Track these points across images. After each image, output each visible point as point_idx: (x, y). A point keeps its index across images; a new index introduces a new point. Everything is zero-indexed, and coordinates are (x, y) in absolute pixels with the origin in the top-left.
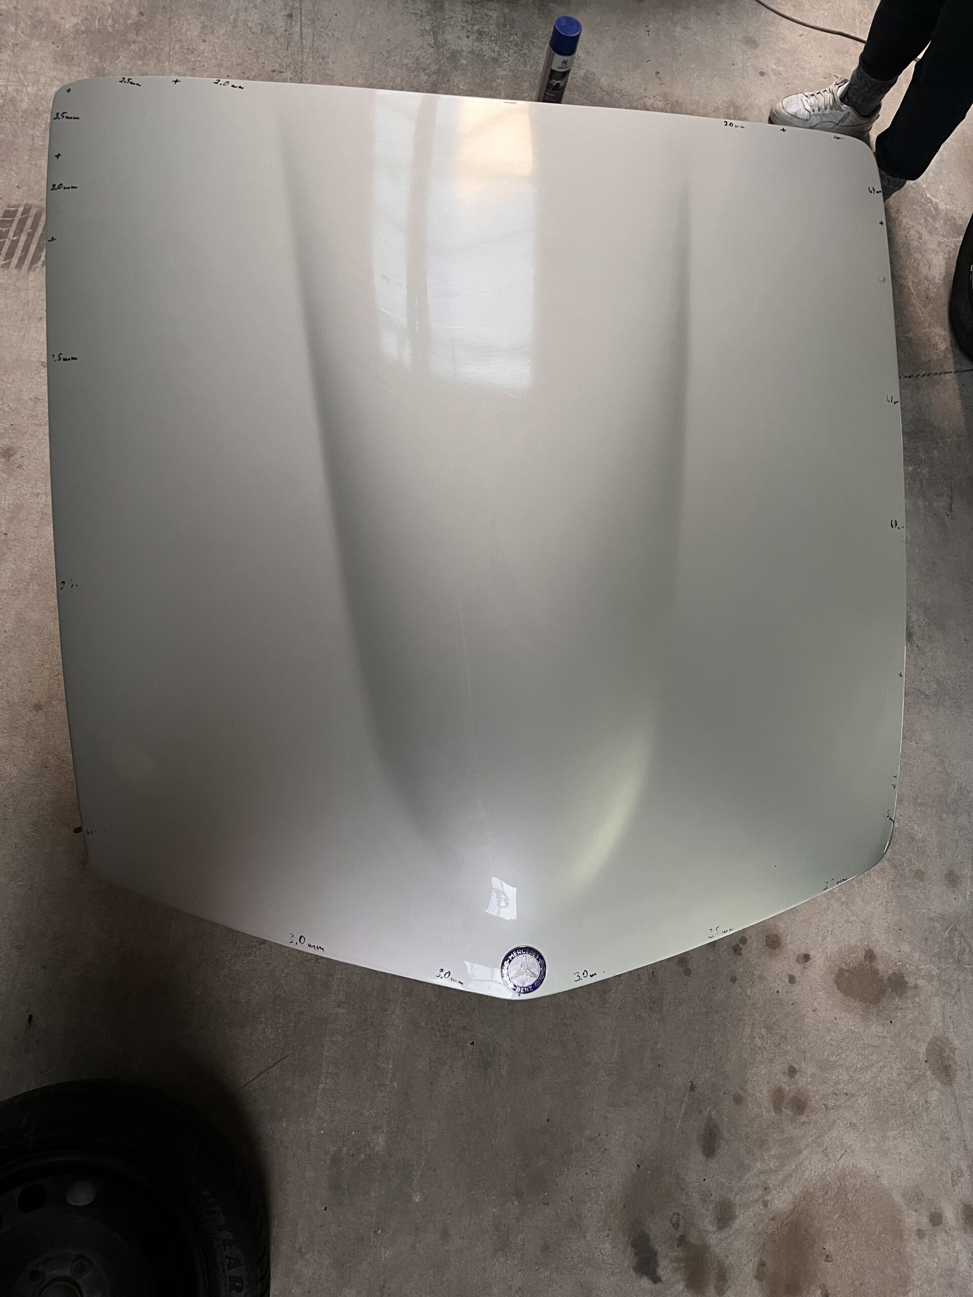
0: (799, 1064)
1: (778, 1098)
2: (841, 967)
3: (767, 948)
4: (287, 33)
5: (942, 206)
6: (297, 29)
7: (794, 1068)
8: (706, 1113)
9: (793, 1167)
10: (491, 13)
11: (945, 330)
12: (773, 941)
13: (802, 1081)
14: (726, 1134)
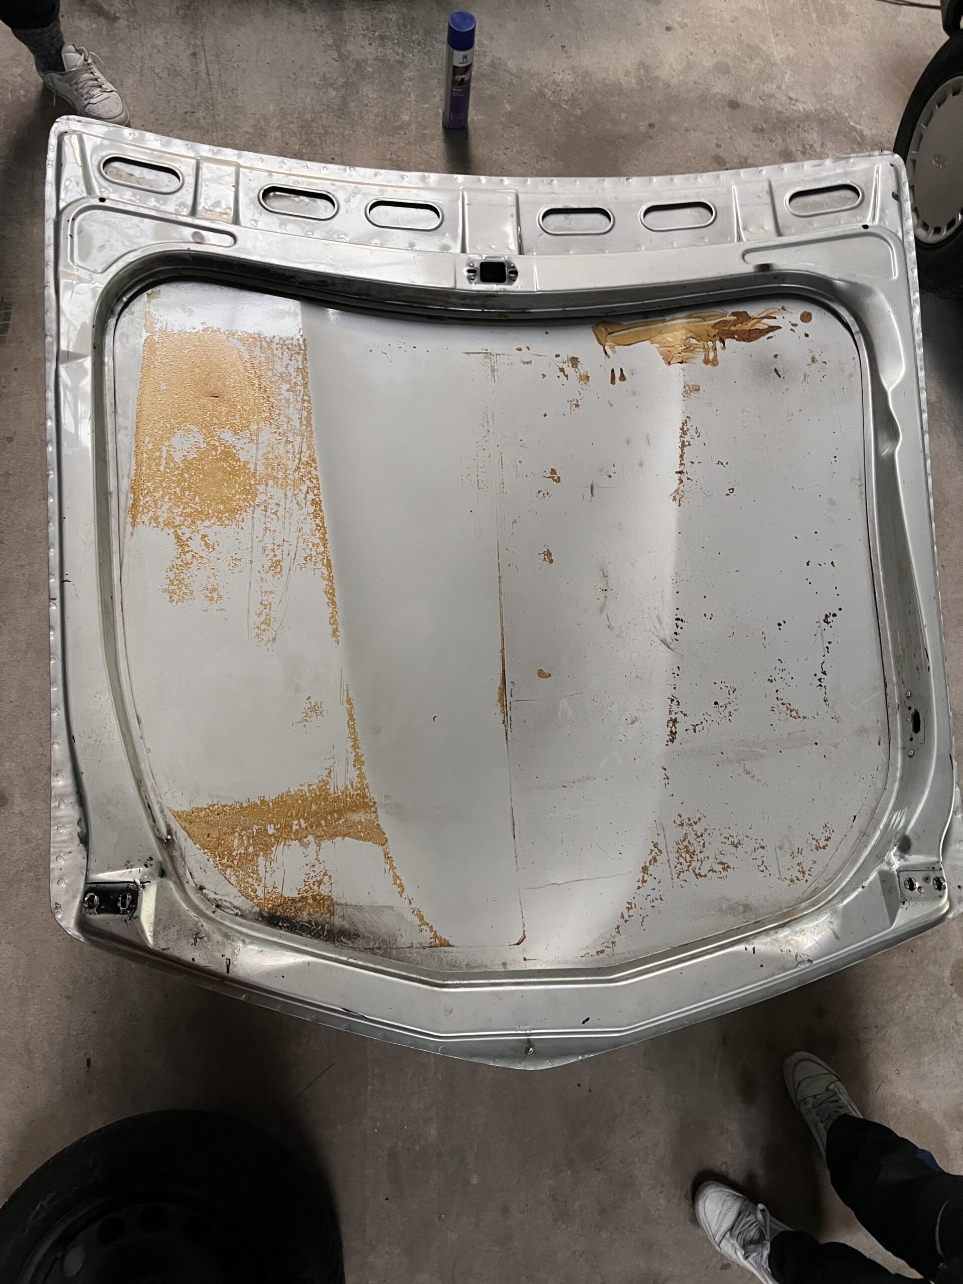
6: (203, 66)
7: (821, 1009)
8: (741, 1064)
10: (390, 16)
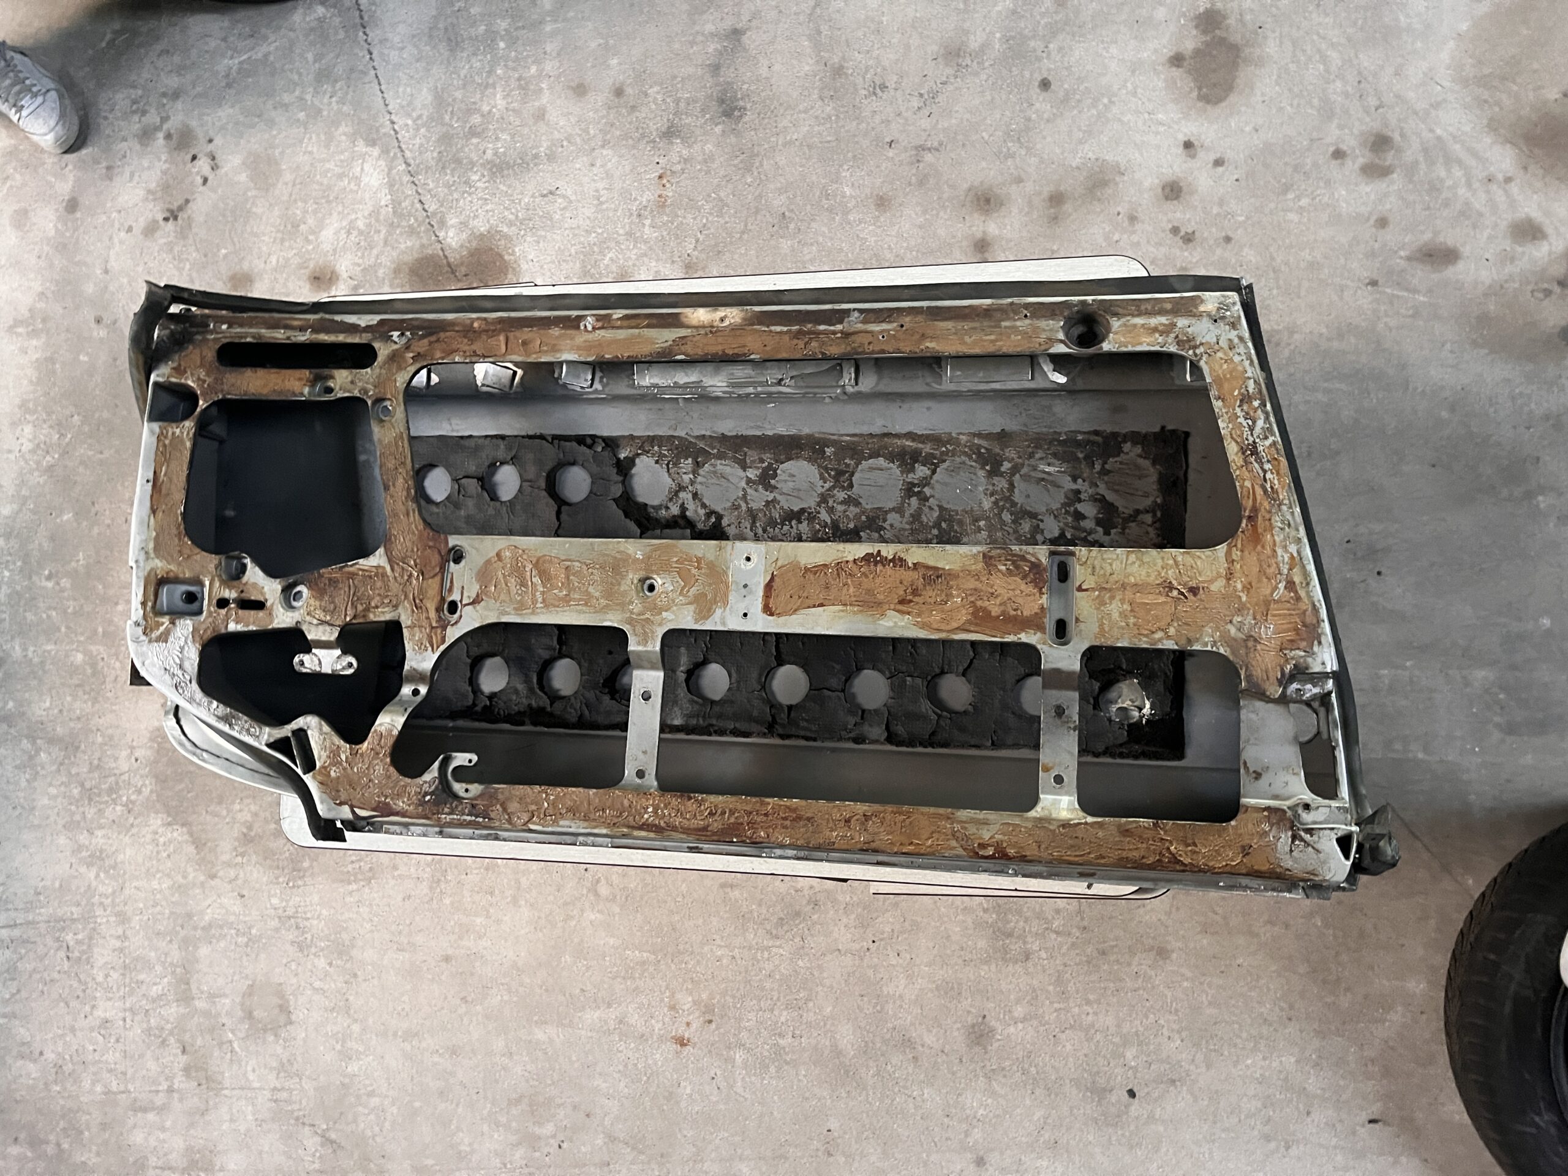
0: (1328, 145)
1: (1375, 171)
2: (1195, 98)
3: (1181, 199)
4: (11, 944)
9: (1457, 147)
11: (295, 8)
12: (1172, 190)
13: (1349, 143)
14: (1427, 236)
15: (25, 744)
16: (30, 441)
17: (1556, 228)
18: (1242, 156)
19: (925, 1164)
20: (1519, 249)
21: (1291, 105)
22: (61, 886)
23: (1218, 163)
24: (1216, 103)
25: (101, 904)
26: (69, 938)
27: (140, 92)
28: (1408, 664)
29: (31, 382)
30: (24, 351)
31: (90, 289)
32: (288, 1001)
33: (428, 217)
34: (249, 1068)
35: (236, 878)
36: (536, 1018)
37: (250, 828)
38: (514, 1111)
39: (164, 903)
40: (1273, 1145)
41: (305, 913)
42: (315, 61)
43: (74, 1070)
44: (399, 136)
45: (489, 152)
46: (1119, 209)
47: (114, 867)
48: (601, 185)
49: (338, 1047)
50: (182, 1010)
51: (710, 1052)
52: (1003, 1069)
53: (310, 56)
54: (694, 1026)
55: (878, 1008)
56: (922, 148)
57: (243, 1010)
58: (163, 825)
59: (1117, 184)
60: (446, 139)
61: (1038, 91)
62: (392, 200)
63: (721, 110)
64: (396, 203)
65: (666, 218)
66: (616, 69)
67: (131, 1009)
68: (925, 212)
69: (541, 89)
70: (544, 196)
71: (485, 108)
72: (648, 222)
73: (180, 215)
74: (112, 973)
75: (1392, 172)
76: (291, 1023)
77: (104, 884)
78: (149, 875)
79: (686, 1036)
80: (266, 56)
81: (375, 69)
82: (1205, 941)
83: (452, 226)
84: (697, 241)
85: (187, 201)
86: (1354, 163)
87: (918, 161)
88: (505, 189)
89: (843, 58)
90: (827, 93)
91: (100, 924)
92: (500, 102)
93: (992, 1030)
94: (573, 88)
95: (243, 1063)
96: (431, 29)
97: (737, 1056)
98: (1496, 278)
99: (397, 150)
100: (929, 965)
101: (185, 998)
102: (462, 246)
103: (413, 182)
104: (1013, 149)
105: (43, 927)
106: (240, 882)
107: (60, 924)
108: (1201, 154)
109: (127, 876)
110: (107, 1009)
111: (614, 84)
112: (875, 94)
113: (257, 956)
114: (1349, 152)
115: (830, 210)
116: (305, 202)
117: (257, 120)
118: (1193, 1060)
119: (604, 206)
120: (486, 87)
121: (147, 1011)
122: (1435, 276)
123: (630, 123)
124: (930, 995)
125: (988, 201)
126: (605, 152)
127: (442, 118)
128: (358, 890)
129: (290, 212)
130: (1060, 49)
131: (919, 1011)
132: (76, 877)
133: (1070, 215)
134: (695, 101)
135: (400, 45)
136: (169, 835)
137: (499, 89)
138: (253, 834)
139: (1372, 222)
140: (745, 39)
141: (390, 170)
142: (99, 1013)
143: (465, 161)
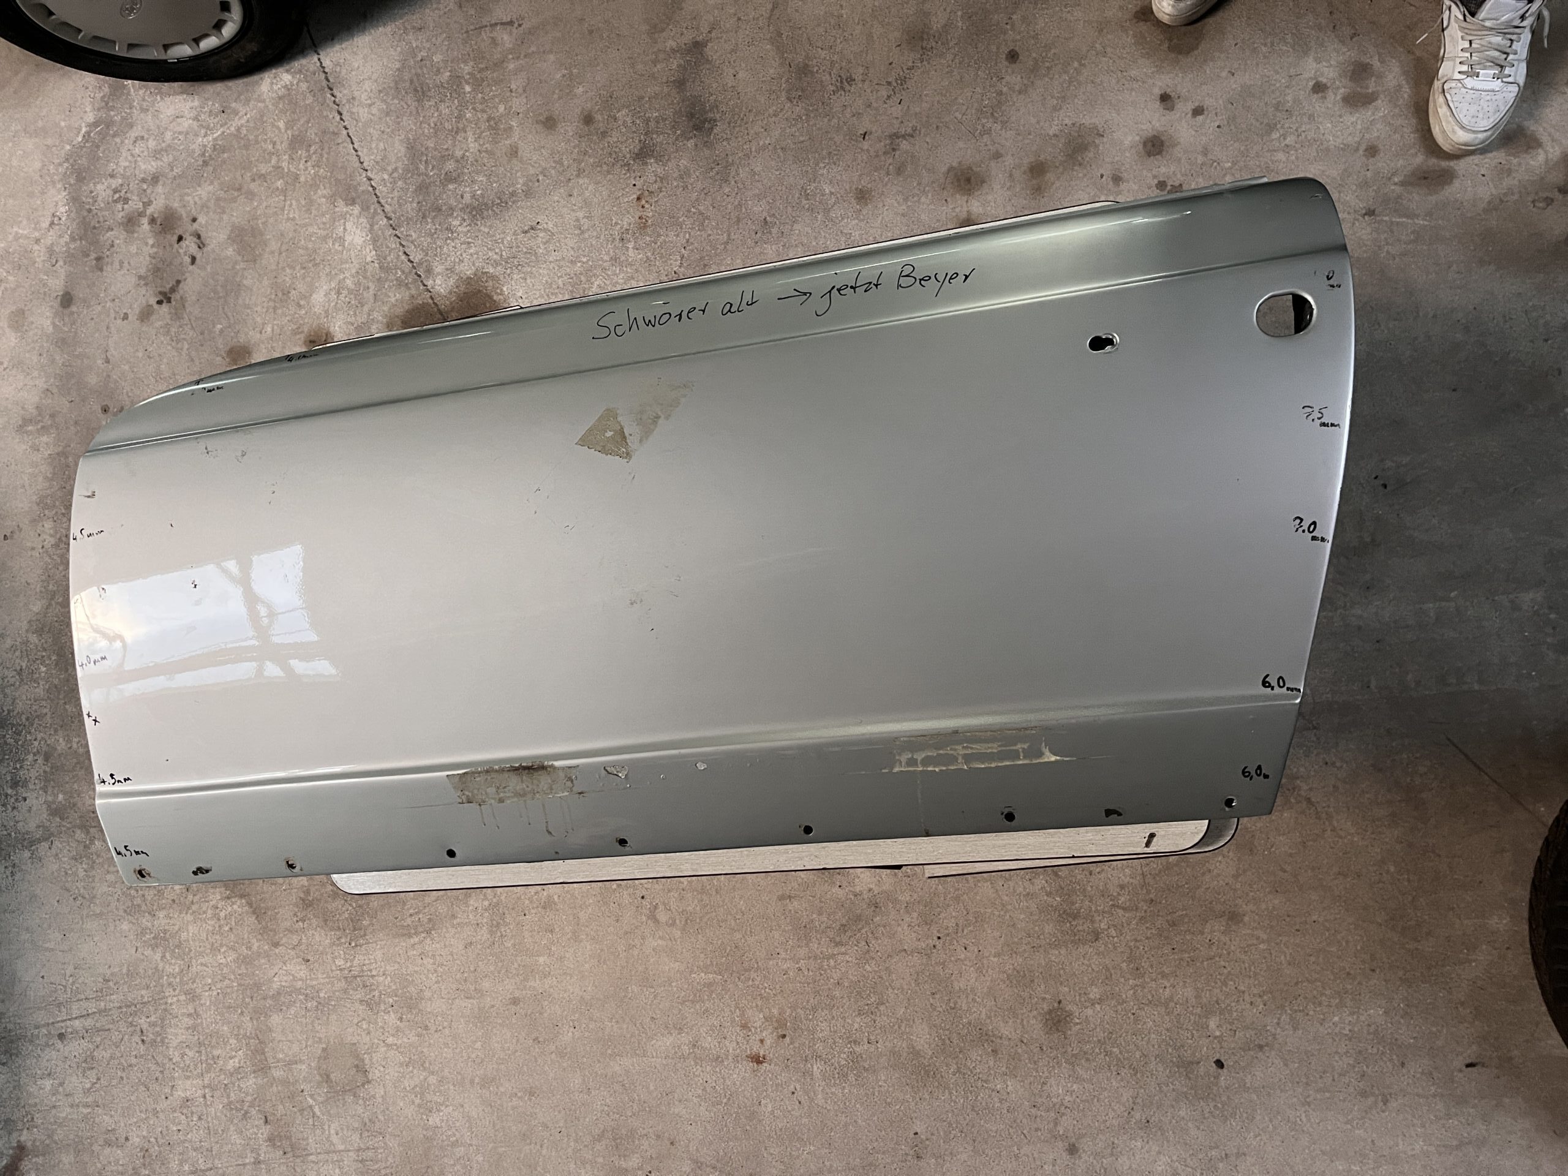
0: (1307, 80)
1: (1358, 100)
2: (1166, 49)
3: (1164, 153)
4: (85, 1034)
5: (90, 117)
6: (77, 1023)
7: (1314, 86)
8: (1398, 189)
11: (262, 79)
12: (1153, 146)
13: (1328, 75)
14: (1419, 159)
15: (79, 835)
16: (51, 536)
17: (1550, 135)
18: (1221, 102)
19: (1017, 1157)
20: (1515, 161)
21: (1265, 45)
22: (129, 971)
23: (1198, 111)
24: (1188, 53)
25: (170, 984)
26: (143, 1022)
27: (120, 181)
28: (1452, 595)
29: (46, 478)
30: (36, 449)
31: (93, 380)
32: (363, 1060)
33: (414, 267)
34: (332, 1132)
35: (300, 943)
36: (609, 1051)
37: (308, 892)
38: (598, 1147)
39: (232, 977)
40: (1371, 1100)
41: (371, 971)
42: (287, 129)
43: (160, 1152)
44: (377, 192)
45: (467, 197)
46: (1102, 171)
47: (178, 946)
48: (580, 214)
49: (418, 1101)
50: (260, 1081)
51: (787, 1066)
52: (1085, 1053)
53: (281, 124)
54: (768, 1042)
55: (952, 1005)
56: (895, 136)
57: (321, 1076)
58: (221, 899)
59: (1097, 146)
60: (423, 188)
61: (1007, 63)
62: (376, 255)
63: (691, 124)
64: (381, 258)
65: (648, 238)
66: (584, 96)
67: (209, 1086)
68: (906, 200)
69: (511, 128)
70: (526, 232)
71: (459, 153)
72: (631, 245)
73: (175, 297)
74: (187, 1050)
75: (1376, 99)
76: (369, 1082)
77: (171, 964)
78: (215, 950)
79: (762, 1053)
80: (238, 130)
81: (346, 129)
82: (1276, 902)
83: (439, 274)
84: (682, 257)
85: (178, 282)
86: (1335, 94)
87: (894, 150)
88: (486, 230)
89: (807, 57)
90: (794, 94)
91: (171, 1004)
92: (473, 146)
93: (1070, 1014)
94: (543, 123)
95: (326, 1127)
96: (396, 83)
97: (815, 1067)
98: (1494, 192)
99: (377, 205)
100: (998, 955)
101: (262, 1069)
102: (450, 293)
103: (396, 235)
104: (988, 125)
105: (115, 1014)
106: (303, 947)
107: (131, 1008)
108: (1179, 105)
109: (192, 954)
110: (187, 1088)
111: (582, 112)
112: (843, 88)
113: (328, 1018)
114: (1329, 85)
115: (811, 210)
116: (293, 268)
117: (236, 194)
118: (1278, 1024)
119: (586, 235)
120: (457, 133)
121: (226, 1085)
122: (1433, 199)
123: (602, 149)
124: (1003, 986)
125: (968, 180)
126: (581, 181)
127: (417, 168)
128: (421, 942)
129: (279, 281)
130: (1024, 19)
131: (993, 1003)
132: (143, 960)
133: (1053, 184)
134: (664, 120)
135: (369, 102)
136: (230, 909)
137: (470, 133)
138: (311, 899)
139: (1361, 152)
140: (708, 51)
141: (372, 226)
142: (179, 1093)
143: (444, 208)
